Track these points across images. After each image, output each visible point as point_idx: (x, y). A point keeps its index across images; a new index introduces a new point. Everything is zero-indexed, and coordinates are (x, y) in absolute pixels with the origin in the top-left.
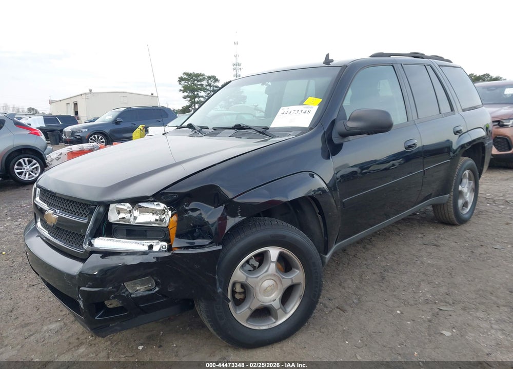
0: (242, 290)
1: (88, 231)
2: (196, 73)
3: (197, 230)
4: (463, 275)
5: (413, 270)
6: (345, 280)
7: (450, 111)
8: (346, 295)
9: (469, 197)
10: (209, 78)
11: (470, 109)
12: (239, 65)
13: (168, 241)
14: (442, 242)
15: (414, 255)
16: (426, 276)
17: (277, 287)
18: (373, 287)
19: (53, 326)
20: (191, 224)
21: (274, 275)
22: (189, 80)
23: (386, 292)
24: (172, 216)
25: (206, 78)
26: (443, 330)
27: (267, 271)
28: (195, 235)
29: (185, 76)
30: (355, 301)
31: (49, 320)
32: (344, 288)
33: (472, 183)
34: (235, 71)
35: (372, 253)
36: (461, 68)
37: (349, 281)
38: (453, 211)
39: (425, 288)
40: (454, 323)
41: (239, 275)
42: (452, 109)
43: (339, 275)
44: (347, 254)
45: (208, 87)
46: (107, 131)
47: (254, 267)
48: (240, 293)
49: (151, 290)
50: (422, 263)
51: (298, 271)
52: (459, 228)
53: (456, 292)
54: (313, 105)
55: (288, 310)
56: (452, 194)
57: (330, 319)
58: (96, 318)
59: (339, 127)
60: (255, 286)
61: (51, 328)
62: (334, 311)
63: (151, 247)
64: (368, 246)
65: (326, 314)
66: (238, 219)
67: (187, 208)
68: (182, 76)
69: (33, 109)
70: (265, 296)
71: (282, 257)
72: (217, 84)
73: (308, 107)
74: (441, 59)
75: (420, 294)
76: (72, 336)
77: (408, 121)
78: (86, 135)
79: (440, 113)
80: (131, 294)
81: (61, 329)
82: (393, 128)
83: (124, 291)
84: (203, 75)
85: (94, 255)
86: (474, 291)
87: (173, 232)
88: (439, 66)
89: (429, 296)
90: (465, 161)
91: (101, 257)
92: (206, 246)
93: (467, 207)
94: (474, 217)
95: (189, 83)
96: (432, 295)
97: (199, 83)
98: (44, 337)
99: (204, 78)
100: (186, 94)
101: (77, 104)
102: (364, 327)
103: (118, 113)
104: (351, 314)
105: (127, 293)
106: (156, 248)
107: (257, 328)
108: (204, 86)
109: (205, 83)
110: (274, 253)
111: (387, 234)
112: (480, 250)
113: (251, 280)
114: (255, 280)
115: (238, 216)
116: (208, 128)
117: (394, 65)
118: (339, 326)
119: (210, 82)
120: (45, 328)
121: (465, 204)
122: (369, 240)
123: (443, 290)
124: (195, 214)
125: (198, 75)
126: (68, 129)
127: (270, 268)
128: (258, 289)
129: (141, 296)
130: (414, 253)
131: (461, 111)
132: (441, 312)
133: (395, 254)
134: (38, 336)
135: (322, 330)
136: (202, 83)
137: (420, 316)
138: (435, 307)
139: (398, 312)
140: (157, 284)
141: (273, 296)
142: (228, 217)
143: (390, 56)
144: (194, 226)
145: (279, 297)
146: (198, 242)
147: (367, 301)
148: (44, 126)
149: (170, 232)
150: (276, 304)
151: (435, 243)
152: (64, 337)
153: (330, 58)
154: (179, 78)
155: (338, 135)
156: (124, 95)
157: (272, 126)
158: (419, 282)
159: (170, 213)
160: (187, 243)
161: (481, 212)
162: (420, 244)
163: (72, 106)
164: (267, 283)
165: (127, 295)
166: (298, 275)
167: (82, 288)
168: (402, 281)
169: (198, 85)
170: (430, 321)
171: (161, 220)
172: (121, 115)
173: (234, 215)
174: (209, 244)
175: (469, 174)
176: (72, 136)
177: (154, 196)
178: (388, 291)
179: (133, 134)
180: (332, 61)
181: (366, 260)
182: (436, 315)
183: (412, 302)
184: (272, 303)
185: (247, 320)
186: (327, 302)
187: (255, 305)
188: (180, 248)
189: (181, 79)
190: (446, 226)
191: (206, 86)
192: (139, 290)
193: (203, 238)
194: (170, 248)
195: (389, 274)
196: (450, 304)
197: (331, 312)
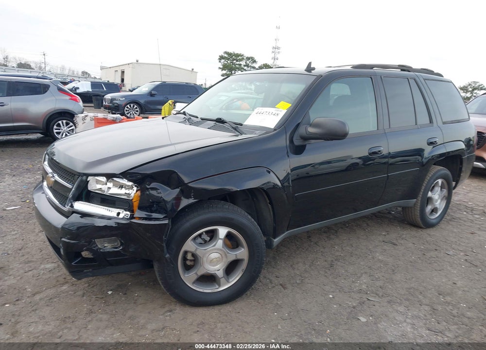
0: (192, 258)
1: (70, 196)
2: (236, 53)
3: (155, 205)
4: (404, 274)
5: (362, 263)
6: (298, 263)
7: (429, 122)
8: (292, 275)
9: (440, 204)
10: (248, 58)
11: (452, 122)
12: (278, 48)
13: (132, 211)
14: (402, 242)
15: (370, 250)
16: (371, 269)
17: (222, 260)
18: (319, 272)
19: (49, 266)
20: (151, 200)
21: (221, 250)
22: (228, 59)
23: (328, 278)
24: (137, 191)
25: (245, 58)
26: (361, 316)
27: (214, 246)
28: (153, 209)
29: (226, 55)
30: (298, 281)
31: (48, 261)
32: (294, 269)
33: (445, 191)
34: (273, 54)
35: (333, 243)
36: (451, 82)
37: (301, 264)
38: (419, 215)
39: (365, 279)
40: (374, 312)
41: (189, 245)
42: (431, 121)
43: (294, 257)
44: (310, 240)
45: (245, 68)
46: (142, 101)
47: (206, 242)
48: (191, 260)
49: (116, 248)
50: (373, 258)
51: (243, 249)
52: (424, 231)
53: (390, 287)
54: (282, 109)
55: (231, 280)
56: (420, 199)
57: (270, 293)
58: (73, 264)
59: (302, 130)
60: (203, 257)
61: (47, 267)
62: (277, 287)
63: (118, 214)
64: (332, 236)
65: (269, 288)
66: (191, 201)
67: (148, 187)
68: (223, 55)
69: (86, 73)
70: (210, 265)
71: (229, 236)
72: (254, 65)
73: (278, 111)
74: (432, 72)
75: (357, 285)
76: (61, 276)
77: (378, 129)
78: (123, 103)
79: (416, 124)
80: (100, 249)
81: (54, 269)
82: (348, 137)
83: (95, 245)
84: (242, 56)
85: (74, 215)
86: (407, 288)
87: (136, 204)
88: (425, 80)
89: (364, 287)
90: (439, 171)
91: (80, 217)
92: (160, 219)
93: (436, 213)
94: (445, 222)
95: (229, 62)
96: (367, 286)
97: (238, 63)
98: (39, 274)
99: (243, 59)
100: (224, 72)
101: (124, 72)
102: (296, 304)
103: (154, 86)
104: (290, 291)
105: (96, 248)
106: (121, 216)
107: (201, 290)
108: (242, 66)
109: (243, 63)
110: (223, 231)
111: (355, 228)
112: (433, 254)
113: (200, 251)
114: (204, 251)
115: (192, 198)
116: (197, 118)
117: (372, 77)
118: (275, 300)
119: (248, 62)
120: (42, 266)
121: (434, 210)
122: (336, 231)
123: (379, 283)
124: (154, 193)
125: (238, 55)
126: (108, 96)
127: (217, 243)
128: (205, 259)
129: (108, 252)
130: (370, 248)
131: (442, 123)
132: (368, 301)
133: (353, 246)
134: (35, 271)
135: (260, 301)
136: (241, 63)
137: (348, 302)
138: (365, 296)
139: (331, 296)
140: (122, 244)
141: (218, 267)
142: (182, 198)
143: (372, 68)
144: (153, 202)
145: (223, 268)
146: (155, 215)
147: (308, 283)
148: (91, 90)
149: (134, 205)
150: (220, 274)
151: (394, 241)
152: (54, 276)
153: (312, 66)
154: (220, 56)
155: (299, 138)
156: (167, 67)
157: (246, 123)
158: (362, 274)
159: (135, 189)
160: (146, 215)
161: (454, 219)
162: (380, 241)
163: (120, 73)
164: (214, 255)
165: (97, 249)
166: (242, 253)
167: (63, 239)
168: (346, 271)
169: (237, 64)
170: (354, 307)
171: (129, 194)
172: (157, 88)
173: (188, 197)
174: (164, 217)
175: (442, 182)
176: (111, 103)
177: (121, 174)
178: (330, 277)
179: (163, 108)
180: (314, 69)
181: (324, 248)
182: (362, 303)
183: (346, 290)
184: (217, 273)
185: (194, 283)
186: (273, 279)
187: (201, 272)
188: (140, 218)
189: (221, 58)
190: (413, 228)
191: (245, 66)
192: (107, 246)
193: (159, 213)
194: (132, 217)
195: (339, 263)
196: (379, 297)
197: (274, 287)
